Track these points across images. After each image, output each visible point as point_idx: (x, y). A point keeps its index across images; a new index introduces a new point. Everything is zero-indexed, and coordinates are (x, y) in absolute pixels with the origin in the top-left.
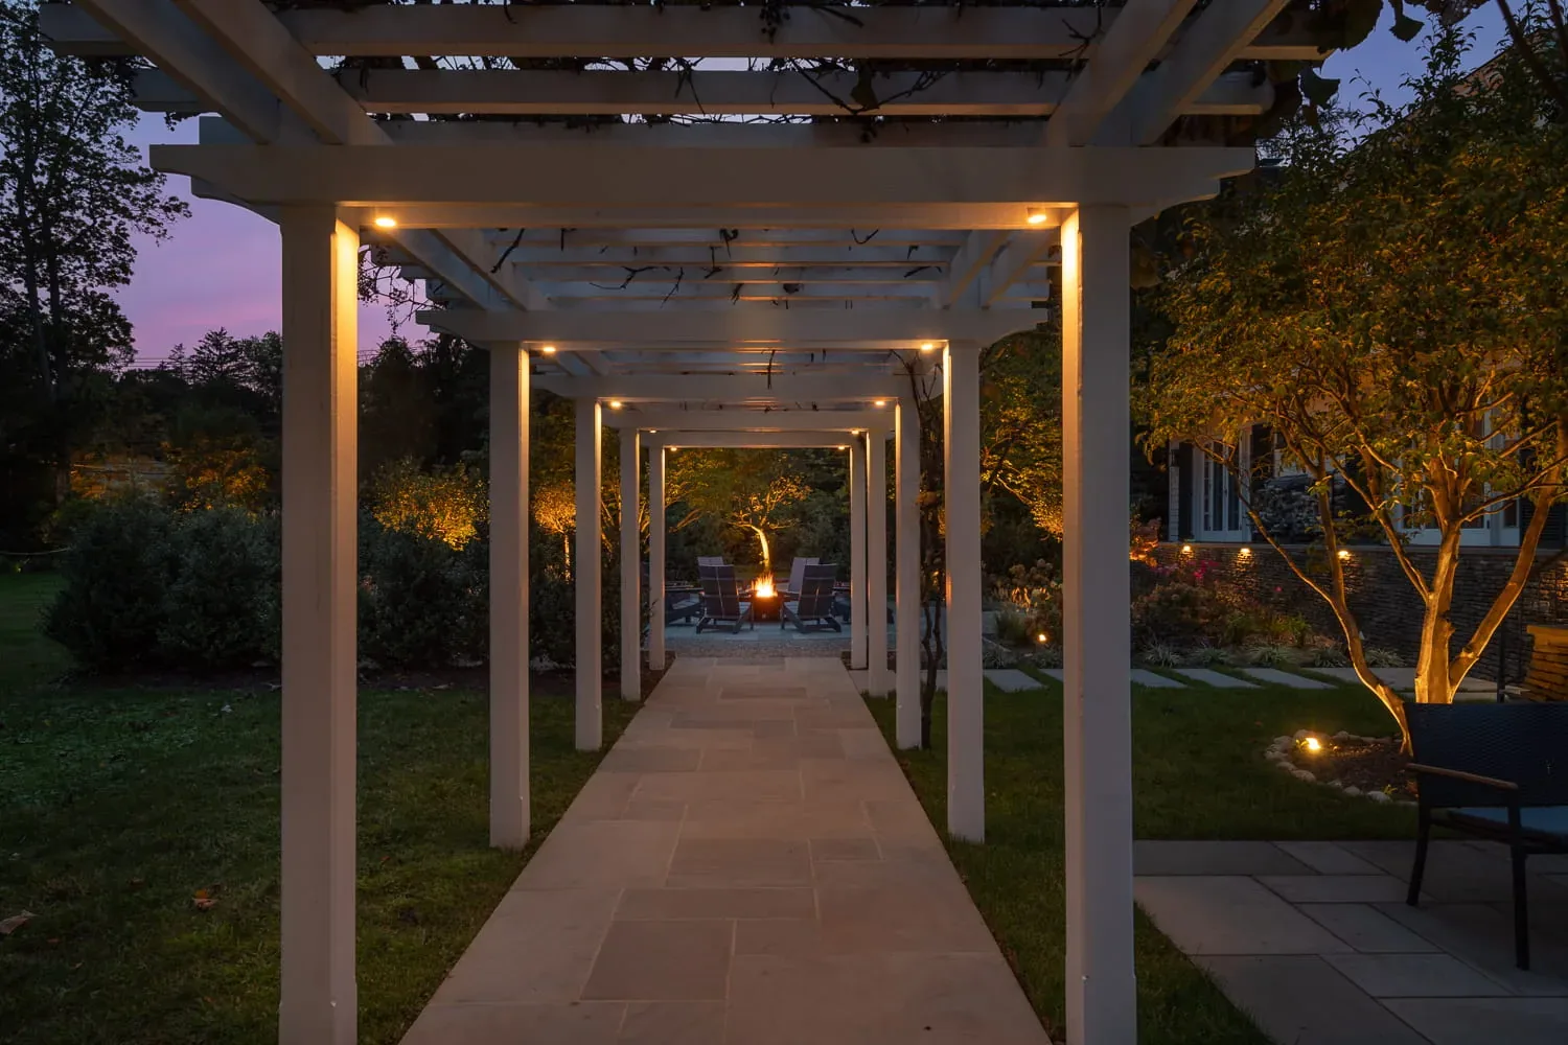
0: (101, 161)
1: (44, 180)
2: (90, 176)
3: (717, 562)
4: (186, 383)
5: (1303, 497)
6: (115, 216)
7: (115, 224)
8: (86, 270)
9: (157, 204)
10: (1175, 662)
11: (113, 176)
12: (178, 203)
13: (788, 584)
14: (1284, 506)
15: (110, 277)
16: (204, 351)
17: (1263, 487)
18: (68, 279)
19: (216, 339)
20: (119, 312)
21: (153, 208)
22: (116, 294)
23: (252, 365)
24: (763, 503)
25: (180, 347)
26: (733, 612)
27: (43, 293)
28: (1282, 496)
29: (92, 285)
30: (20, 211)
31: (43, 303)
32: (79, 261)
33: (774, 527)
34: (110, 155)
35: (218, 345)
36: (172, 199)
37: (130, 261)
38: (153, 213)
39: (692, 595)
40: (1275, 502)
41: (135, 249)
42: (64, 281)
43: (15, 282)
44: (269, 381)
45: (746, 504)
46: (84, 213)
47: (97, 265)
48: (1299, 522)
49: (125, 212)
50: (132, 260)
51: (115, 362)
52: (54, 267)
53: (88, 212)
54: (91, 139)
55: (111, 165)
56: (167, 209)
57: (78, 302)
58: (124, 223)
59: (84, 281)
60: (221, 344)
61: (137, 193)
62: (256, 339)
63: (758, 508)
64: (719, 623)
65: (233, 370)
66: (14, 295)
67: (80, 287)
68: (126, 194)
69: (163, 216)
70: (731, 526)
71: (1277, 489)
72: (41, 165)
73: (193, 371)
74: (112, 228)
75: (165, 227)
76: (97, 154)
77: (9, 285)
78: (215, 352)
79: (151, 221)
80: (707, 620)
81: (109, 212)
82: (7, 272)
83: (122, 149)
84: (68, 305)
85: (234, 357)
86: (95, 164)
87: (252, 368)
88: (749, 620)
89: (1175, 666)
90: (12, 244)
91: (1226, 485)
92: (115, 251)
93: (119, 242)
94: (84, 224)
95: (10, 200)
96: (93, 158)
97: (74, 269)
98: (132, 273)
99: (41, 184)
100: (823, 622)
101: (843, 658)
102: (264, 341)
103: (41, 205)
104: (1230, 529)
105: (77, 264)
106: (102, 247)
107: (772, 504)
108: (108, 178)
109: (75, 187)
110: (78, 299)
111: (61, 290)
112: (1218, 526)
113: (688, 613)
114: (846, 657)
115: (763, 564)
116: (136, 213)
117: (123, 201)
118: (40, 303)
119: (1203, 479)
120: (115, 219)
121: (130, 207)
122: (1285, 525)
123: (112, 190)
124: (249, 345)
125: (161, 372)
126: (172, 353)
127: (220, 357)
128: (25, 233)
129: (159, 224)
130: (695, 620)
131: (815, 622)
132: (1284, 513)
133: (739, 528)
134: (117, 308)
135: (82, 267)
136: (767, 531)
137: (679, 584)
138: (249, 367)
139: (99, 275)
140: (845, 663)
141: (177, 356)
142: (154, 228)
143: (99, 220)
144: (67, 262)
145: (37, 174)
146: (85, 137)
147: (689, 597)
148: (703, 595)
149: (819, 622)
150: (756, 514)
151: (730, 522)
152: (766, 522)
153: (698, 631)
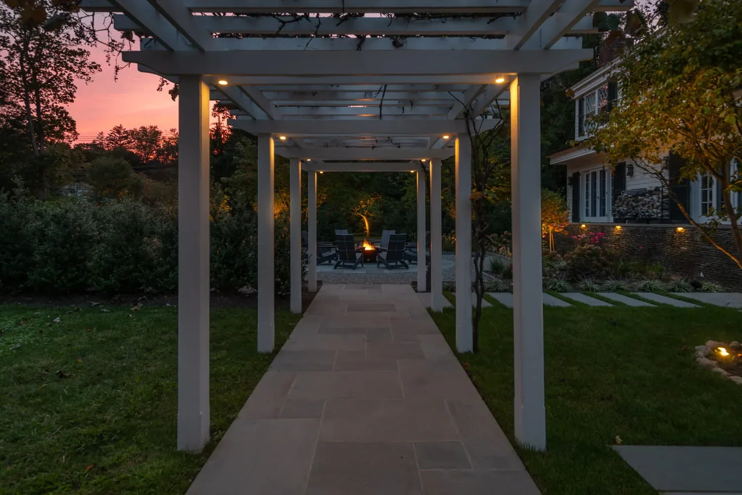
0: (59, 45)
1: (33, 54)
2: (55, 52)
3: (345, 233)
4: (104, 149)
5: (645, 199)
6: (66, 71)
7: (67, 74)
8: (53, 96)
9: (86, 66)
10: (597, 289)
11: (65, 52)
12: (95, 65)
13: (379, 243)
14: (634, 204)
15: (64, 99)
16: (112, 135)
17: (620, 195)
18: (45, 100)
19: (118, 130)
20: (68, 115)
21: (84, 67)
22: (67, 107)
23: (134, 141)
24: (366, 204)
25: (102, 133)
26: (352, 258)
27: (33, 106)
28: (632, 199)
29: (56, 103)
30: (22, 68)
31: (33, 111)
32: (50, 92)
33: (371, 215)
34: (64, 42)
35: (119, 132)
36: (93, 63)
37: (74, 92)
38: (84, 70)
40: (628, 203)
41: (77, 86)
42: (43, 101)
43: (20, 101)
44: (141, 149)
45: (358, 204)
46: (52, 69)
47: (59, 93)
48: (642, 212)
49: (71, 69)
50: (75, 91)
51: (69, 139)
52: (38, 94)
53: (54, 69)
54: (56, 35)
55: (64, 47)
56: (90, 68)
57: (49, 110)
58: (71, 74)
59: (52, 101)
60: (120, 132)
61: (77, 60)
62: (136, 129)
63: (364, 206)
64: (346, 264)
65: (126, 144)
66: (19, 107)
67: (51, 104)
68: (72, 61)
69: (89, 71)
70: (351, 214)
71: (629, 196)
72: (32, 47)
73: (108, 144)
74: (65, 77)
75: (90, 76)
76: (58, 42)
77: (17, 102)
78: (118, 135)
79: (83, 73)
80: (339, 262)
81: (64, 69)
82: (16, 97)
83: (69, 40)
84: (44, 112)
85: (126, 138)
86: (57, 46)
87: (134, 143)
88: (361, 262)
89: (597, 291)
90: (18, 83)
91: (598, 194)
92: (67, 87)
93: (69, 83)
94: (52, 74)
95: (17, 63)
96: (56, 43)
97: (48, 95)
98: (75, 97)
99: (32, 55)
100: (399, 263)
101: (412, 285)
102: (139, 130)
103: (32, 65)
104: (600, 216)
105: (49, 93)
106: (60, 85)
107: (370, 204)
108: (63, 53)
109: (48, 57)
110: (50, 109)
111: (42, 105)
112: (594, 214)
113: (330, 258)
114: (414, 284)
115: (366, 233)
116: (76, 69)
117: (70, 64)
118: (32, 111)
119: (585, 191)
120: (66, 72)
121: (73, 66)
122: (634, 214)
123: (66, 59)
124: (133, 133)
125: (93, 145)
126: (98, 136)
127: (120, 138)
128: (24, 78)
129: (87, 75)
130: (333, 262)
131: (394, 264)
132: (634, 208)
133: (355, 216)
134: (68, 113)
135: (51, 94)
136: (367, 217)
137: (325, 243)
138: (133, 142)
139: (59, 98)
140: (414, 288)
141: (100, 138)
142: (85, 77)
143: (59, 73)
144: (44, 92)
145: (30, 51)
146: (53, 34)
147: (330, 250)
148: (338, 249)
149: (397, 263)
150: (363, 209)
151: (350, 212)
152: (367, 213)
153: (335, 268)
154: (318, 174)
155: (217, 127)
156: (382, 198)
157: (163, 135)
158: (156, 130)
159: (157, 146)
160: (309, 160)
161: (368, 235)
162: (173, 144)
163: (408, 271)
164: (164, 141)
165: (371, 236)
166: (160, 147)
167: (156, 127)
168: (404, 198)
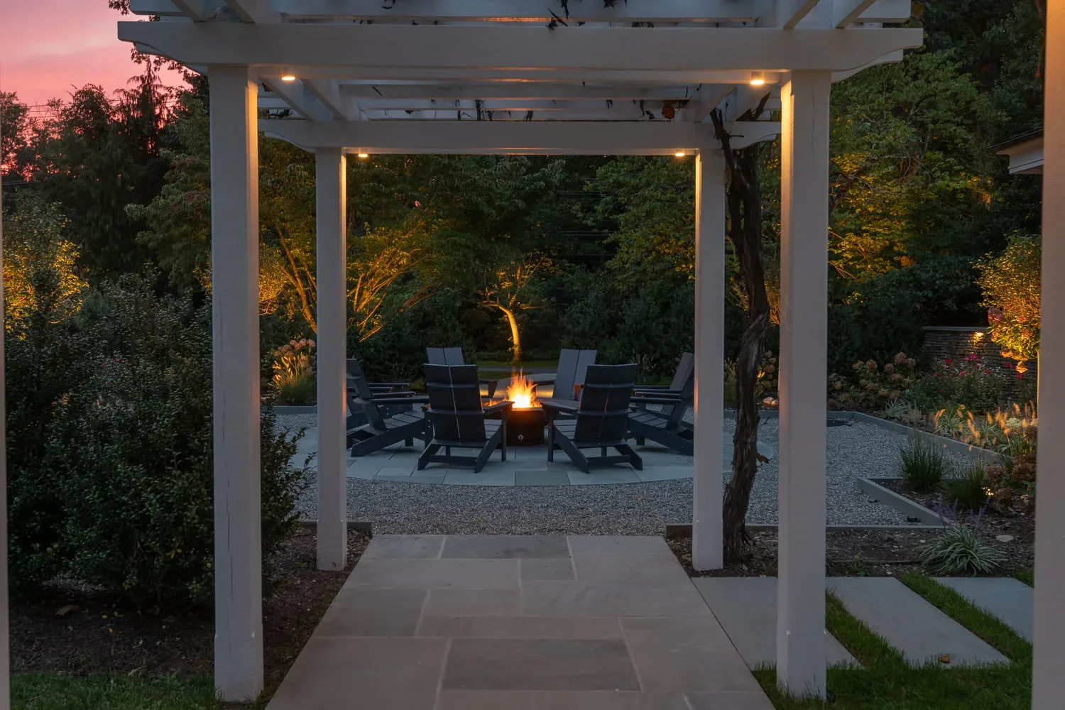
13: (553, 386)
24: (513, 280)
26: (474, 435)
33: (526, 307)
39: (414, 405)
45: (493, 279)
63: (507, 284)
64: (456, 452)
70: (475, 305)
80: (435, 448)
88: (500, 447)
100: (612, 452)
101: (670, 537)
107: (523, 280)
113: (407, 433)
115: (513, 350)
130: (417, 445)
131: (601, 453)
133: (484, 309)
136: (516, 311)
137: (398, 388)
140: (679, 553)
147: (410, 409)
148: (430, 410)
149: (604, 452)
150: (504, 292)
151: (473, 301)
152: (516, 302)
153: (422, 466)
154: (352, 159)
155: (144, 88)
156: (553, 265)
157: (31, 114)
158: (15, 102)
159: (18, 142)
160: (289, 78)
161: (517, 358)
162: (55, 136)
163: (642, 476)
164: (35, 130)
165: (524, 358)
166: (25, 144)
167: (13, 96)
168: (612, 264)
